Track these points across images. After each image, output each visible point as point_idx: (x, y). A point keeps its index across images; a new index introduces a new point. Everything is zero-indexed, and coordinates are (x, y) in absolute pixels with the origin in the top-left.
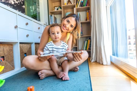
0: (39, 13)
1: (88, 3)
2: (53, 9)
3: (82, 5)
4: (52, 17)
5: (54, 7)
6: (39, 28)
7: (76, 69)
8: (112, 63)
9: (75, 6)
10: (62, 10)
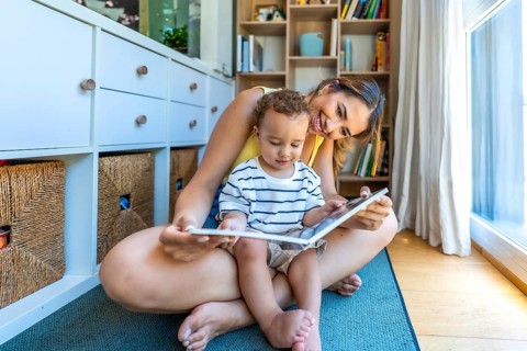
0: (197, 23)
1: (385, 8)
2: (254, 14)
3: (363, 11)
4: (245, 43)
5: (258, 7)
6: (193, 87)
7: (348, 286)
8: (477, 249)
9: (336, 12)
10: (288, 22)
